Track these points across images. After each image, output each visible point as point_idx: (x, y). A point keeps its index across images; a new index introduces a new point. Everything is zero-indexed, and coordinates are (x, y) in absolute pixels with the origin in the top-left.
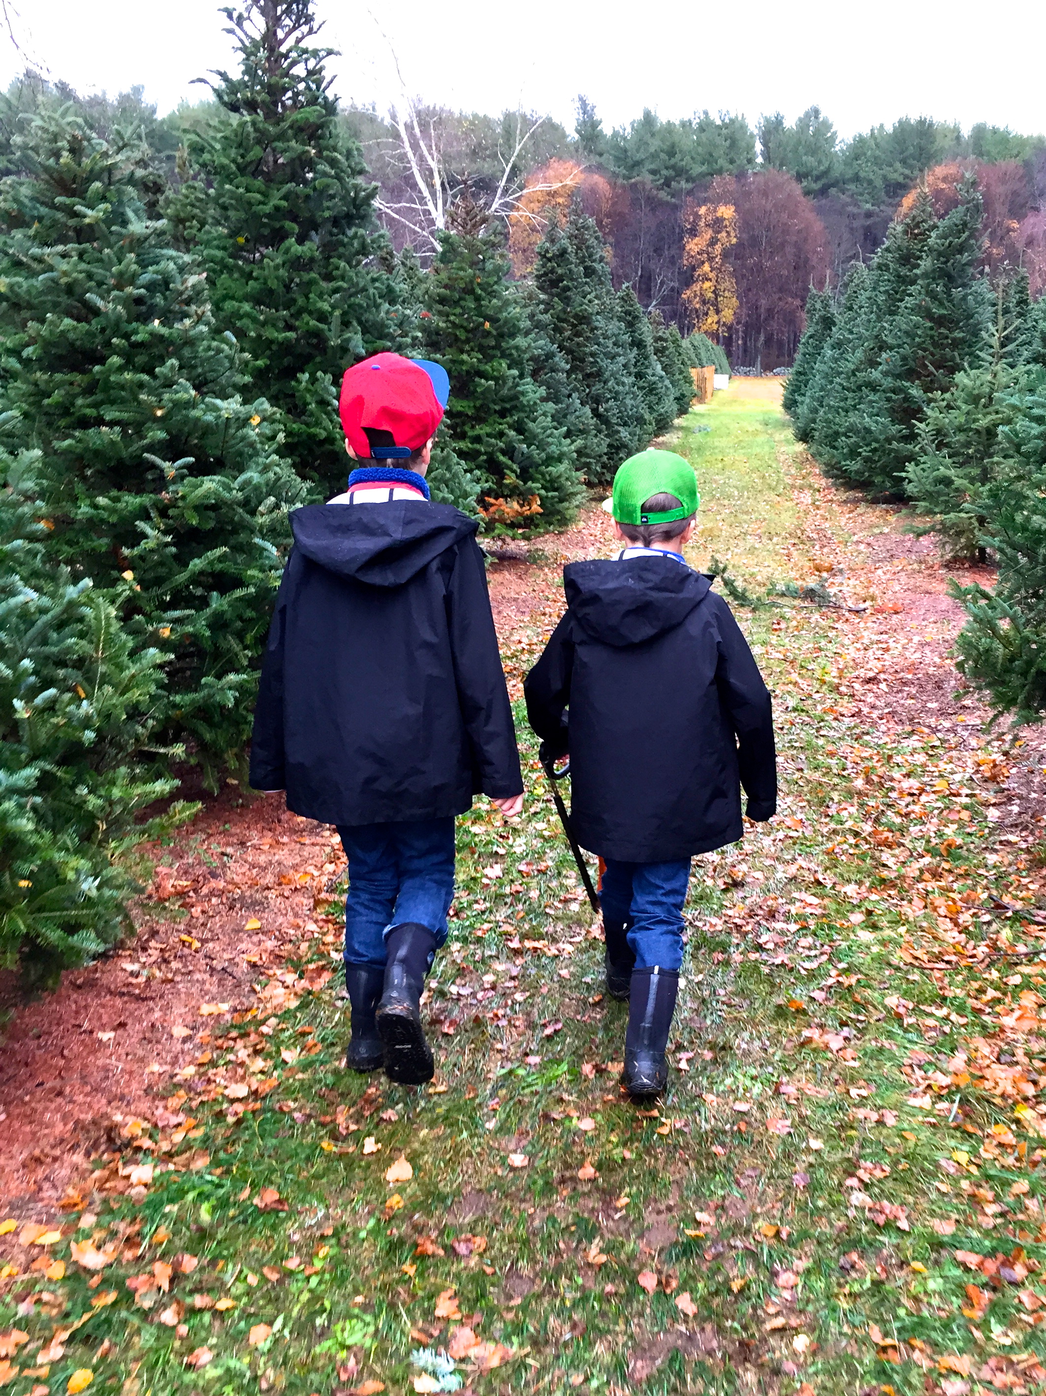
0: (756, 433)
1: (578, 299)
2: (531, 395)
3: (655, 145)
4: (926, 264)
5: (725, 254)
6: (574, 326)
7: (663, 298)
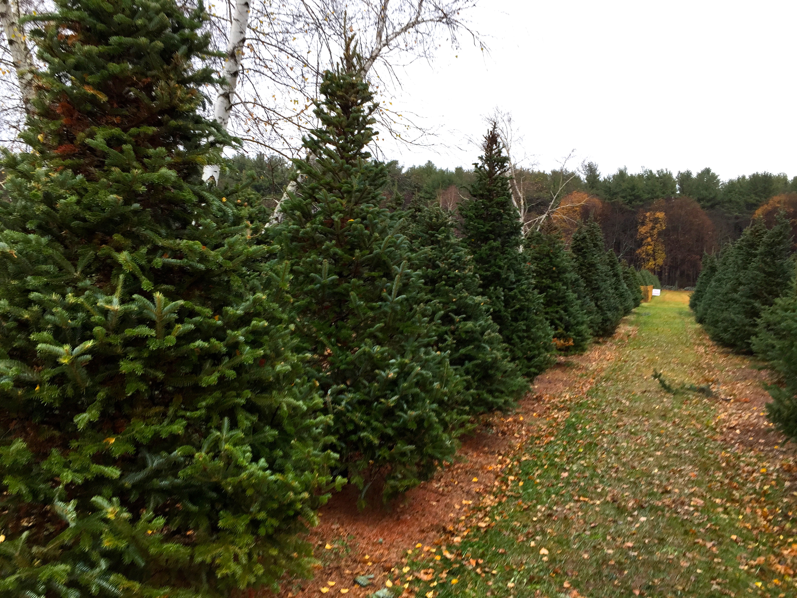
0: (674, 318)
1: (590, 256)
2: (571, 297)
3: (624, 185)
4: (761, 249)
5: (659, 234)
6: (588, 268)
7: (626, 252)
